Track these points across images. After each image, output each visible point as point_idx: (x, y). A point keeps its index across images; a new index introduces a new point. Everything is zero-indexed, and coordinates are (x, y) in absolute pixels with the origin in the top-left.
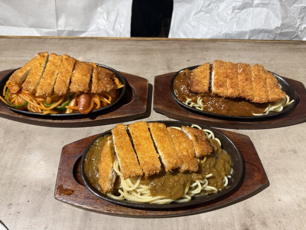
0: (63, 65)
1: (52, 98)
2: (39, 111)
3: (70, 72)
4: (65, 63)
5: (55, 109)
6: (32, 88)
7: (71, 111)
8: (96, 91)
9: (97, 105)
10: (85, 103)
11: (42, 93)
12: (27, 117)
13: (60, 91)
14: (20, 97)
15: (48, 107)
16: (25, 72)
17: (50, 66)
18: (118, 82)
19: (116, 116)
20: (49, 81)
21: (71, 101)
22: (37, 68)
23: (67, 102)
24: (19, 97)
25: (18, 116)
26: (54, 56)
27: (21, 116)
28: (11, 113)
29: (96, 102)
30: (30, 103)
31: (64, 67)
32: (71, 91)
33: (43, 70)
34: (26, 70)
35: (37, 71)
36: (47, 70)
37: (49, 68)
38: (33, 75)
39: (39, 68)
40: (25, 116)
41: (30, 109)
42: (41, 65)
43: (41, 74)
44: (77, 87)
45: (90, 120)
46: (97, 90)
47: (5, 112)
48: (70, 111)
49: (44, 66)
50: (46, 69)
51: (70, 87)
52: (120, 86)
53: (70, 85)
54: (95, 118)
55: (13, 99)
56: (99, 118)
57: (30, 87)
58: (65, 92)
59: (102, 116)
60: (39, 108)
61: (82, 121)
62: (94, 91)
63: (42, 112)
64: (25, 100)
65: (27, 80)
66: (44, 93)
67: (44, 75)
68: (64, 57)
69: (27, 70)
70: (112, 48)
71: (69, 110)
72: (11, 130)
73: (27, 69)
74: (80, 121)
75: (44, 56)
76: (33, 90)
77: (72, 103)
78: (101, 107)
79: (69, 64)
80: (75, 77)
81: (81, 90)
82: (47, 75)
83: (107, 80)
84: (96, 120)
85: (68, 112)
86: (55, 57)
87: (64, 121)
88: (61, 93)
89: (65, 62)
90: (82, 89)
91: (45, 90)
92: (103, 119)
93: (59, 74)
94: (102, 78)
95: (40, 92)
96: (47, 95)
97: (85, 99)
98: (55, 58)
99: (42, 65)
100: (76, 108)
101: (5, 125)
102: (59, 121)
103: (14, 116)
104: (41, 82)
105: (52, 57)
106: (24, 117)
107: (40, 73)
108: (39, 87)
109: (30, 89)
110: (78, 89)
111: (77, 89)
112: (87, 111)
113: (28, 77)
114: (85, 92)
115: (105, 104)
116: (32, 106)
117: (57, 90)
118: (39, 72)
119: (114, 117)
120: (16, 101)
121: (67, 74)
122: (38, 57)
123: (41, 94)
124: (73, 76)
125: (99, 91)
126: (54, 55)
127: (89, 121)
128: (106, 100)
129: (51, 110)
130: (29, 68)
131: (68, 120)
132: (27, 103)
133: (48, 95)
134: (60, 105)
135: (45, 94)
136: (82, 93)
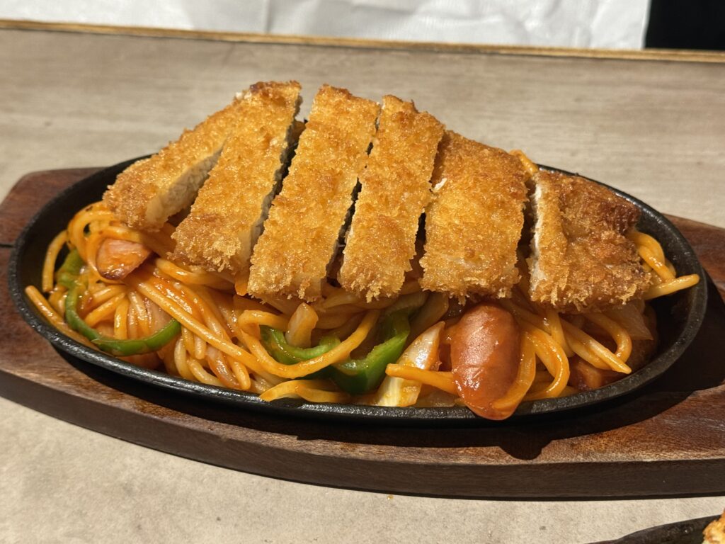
0: (387, 144)
1: (322, 310)
2: (237, 380)
3: (423, 186)
4: (395, 137)
5: (327, 378)
6: (230, 252)
7: (412, 397)
8: (562, 294)
9: (551, 379)
10: (490, 357)
11: (278, 281)
12: (162, 410)
13: (373, 277)
14: (143, 297)
15: (291, 362)
16: (186, 168)
17: (319, 148)
18: (659, 260)
19: (658, 449)
20: (313, 221)
21: (416, 343)
22: (250, 152)
23: (393, 344)
24: (134, 299)
25: (114, 403)
26: (337, 99)
27: (127, 403)
28: (76, 383)
29: (547, 362)
30: (193, 334)
31: (390, 157)
32: (427, 282)
33: (279, 165)
34: (189, 163)
35: (250, 168)
36: (302, 166)
37: (312, 156)
38: (233, 189)
39: (259, 153)
40: (150, 406)
41: (188, 366)
42: (268, 139)
43: (269, 185)
44: (462, 262)
45: (507, 460)
46: (568, 288)
47: (48, 374)
48: (404, 394)
49: (285, 145)
50: (295, 161)
51: (422, 263)
52: (672, 284)
53: (420, 250)
54: (537, 453)
55: (101, 309)
56: (556, 454)
57: (217, 245)
58: (398, 285)
59: (574, 440)
60: (242, 364)
61: (464, 461)
62: (549, 292)
63: (252, 386)
64: (168, 316)
65: (201, 210)
66: (288, 280)
67: (289, 189)
68: (389, 108)
69: (195, 163)
70: (578, 100)
71: (403, 386)
72: (65, 477)
73: (194, 158)
74: (452, 461)
75: (281, 102)
76: (232, 260)
77: (421, 355)
78: (571, 390)
79: (413, 145)
80: (446, 210)
81: (483, 283)
82: (302, 190)
83: (610, 241)
84: (540, 460)
85: (394, 398)
86: (344, 107)
87: (362, 452)
88: (374, 292)
89: (394, 134)
90: (488, 279)
91: (295, 263)
92: (581, 459)
93: (364, 192)
94: (583, 227)
95: (268, 273)
96: (302, 294)
97: (493, 332)
98: (341, 112)
99: (274, 142)
100: (441, 380)
101: (34, 446)
102: (335, 449)
103: (92, 396)
104: (274, 223)
105: (327, 104)
106: (142, 410)
107: (266, 176)
108: (263, 247)
109: (218, 253)
110: (467, 273)
111: (460, 276)
112: (505, 406)
113: (203, 194)
114: (501, 295)
115: (592, 378)
116: (199, 350)
117: (361, 270)
118: (261, 173)
119: (648, 457)
120: (118, 319)
121: (406, 194)
122: (253, 100)
123: (272, 288)
124: (436, 208)
125: (576, 296)
126: (339, 98)
127: (503, 462)
128: (600, 352)
129: (309, 378)
130: (203, 155)
131: (384, 448)
132: (178, 329)
133: (307, 293)
134: (357, 354)
135: (294, 287)
136: (479, 299)
